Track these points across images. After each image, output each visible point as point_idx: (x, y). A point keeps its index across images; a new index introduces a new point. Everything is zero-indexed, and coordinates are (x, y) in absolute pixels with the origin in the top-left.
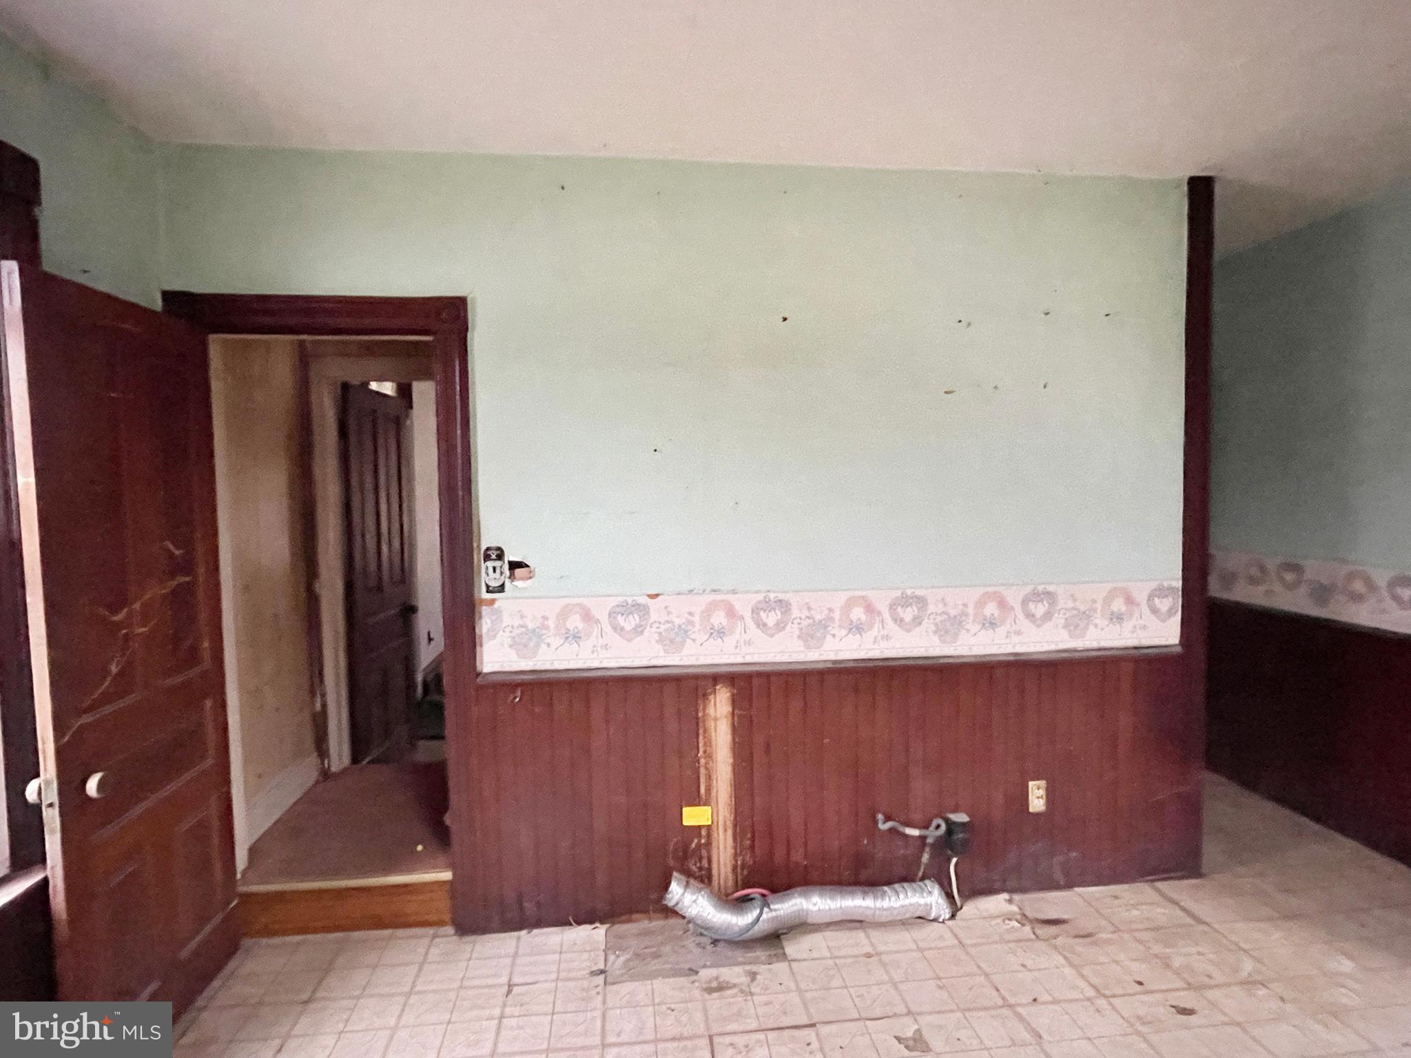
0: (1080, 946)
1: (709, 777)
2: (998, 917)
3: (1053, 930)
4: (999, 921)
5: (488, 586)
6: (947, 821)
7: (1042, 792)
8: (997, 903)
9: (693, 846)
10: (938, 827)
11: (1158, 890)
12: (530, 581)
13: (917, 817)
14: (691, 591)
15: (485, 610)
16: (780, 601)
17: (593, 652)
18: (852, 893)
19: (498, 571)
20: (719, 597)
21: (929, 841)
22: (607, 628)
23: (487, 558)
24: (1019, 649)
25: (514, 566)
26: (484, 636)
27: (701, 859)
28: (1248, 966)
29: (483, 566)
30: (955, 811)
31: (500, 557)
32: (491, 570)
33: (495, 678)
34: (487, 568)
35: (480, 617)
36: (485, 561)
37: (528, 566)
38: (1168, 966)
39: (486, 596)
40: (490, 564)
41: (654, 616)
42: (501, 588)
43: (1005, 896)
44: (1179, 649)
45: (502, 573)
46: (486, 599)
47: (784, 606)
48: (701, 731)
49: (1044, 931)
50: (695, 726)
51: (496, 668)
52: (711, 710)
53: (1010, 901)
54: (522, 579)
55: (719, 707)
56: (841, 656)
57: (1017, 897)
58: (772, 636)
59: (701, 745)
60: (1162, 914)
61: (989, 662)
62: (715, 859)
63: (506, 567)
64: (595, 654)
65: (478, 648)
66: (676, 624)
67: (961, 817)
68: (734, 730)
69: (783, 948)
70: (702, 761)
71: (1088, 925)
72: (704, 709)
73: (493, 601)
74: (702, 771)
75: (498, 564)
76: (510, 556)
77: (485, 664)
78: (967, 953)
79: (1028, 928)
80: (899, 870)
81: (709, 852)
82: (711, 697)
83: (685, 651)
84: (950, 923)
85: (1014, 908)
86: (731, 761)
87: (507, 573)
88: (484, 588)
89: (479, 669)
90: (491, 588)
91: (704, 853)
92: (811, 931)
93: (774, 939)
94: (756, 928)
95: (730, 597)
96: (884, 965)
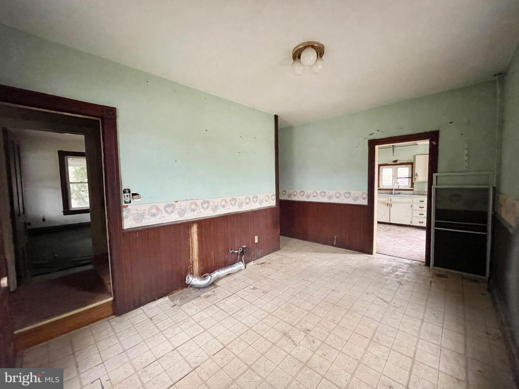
0: (269, 265)
1: (192, 249)
2: (253, 266)
3: (264, 264)
4: (254, 266)
5: (125, 202)
6: (242, 248)
7: (257, 238)
8: (251, 263)
9: (189, 268)
10: (241, 250)
11: (276, 254)
12: (139, 199)
13: (236, 248)
14: (186, 200)
15: (124, 209)
16: (208, 201)
17: (159, 219)
18: (228, 268)
19: (129, 196)
20: (193, 201)
21: (239, 253)
22: (164, 212)
23: (124, 192)
24: (252, 209)
25: (134, 194)
26: (124, 217)
27: (191, 271)
28: (294, 260)
29: (123, 195)
30: (243, 245)
31: (129, 192)
32: (126, 196)
33: (128, 230)
34: (125, 196)
35: (123, 212)
36: (124, 194)
37: (138, 194)
38: (284, 263)
39: (124, 204)
40: (125, 194)
41: (177, 207)
42: (130, 202)
43: (252, 262)
44: (276, 206)
45: (130, 197)
46: (124, 206)
47: (208, 202)
48: (190, 237)
49: (262, 265)
50: (188, 236)
51: (129, 227)
52: (192, 231)
53: (254, 262)
54: (136, 199)
55: (195, 229)
56: (221, 214)
57: (254, 261)
58: (206, 210)
59: (190, 240)
60: (278, 257)
61: (247, 212)
62: (194, 270)
63: (131, 195)
64: (160, 219)
65: (122, 221)
66: (182, 209)
67: (244, 246)
68: (198, 235)
69: (216, 285)
70: (191, 245)
71: (268, 262)
72: (191, 231)
73: (127, 206)
74: (191, 247)
75: (128, 194)
76: (132, 192)
77: (125, 226)
78: (253, 273)
79: (260, 265)
80: (233, 262)
81: (193, 268)
82: (192, 228)
83: (185, 216)
84: (245, 269)
85: (255, 263)
86: (197, 243)
87: (131, 197)
88: (124, 202)
89: (123, 228)
90: (126, 202)
91: (191, 269)
92: (221, 279)
93: (213, 284)
94: (211, 281)
95: (196, 201)
96: (239, 280)
